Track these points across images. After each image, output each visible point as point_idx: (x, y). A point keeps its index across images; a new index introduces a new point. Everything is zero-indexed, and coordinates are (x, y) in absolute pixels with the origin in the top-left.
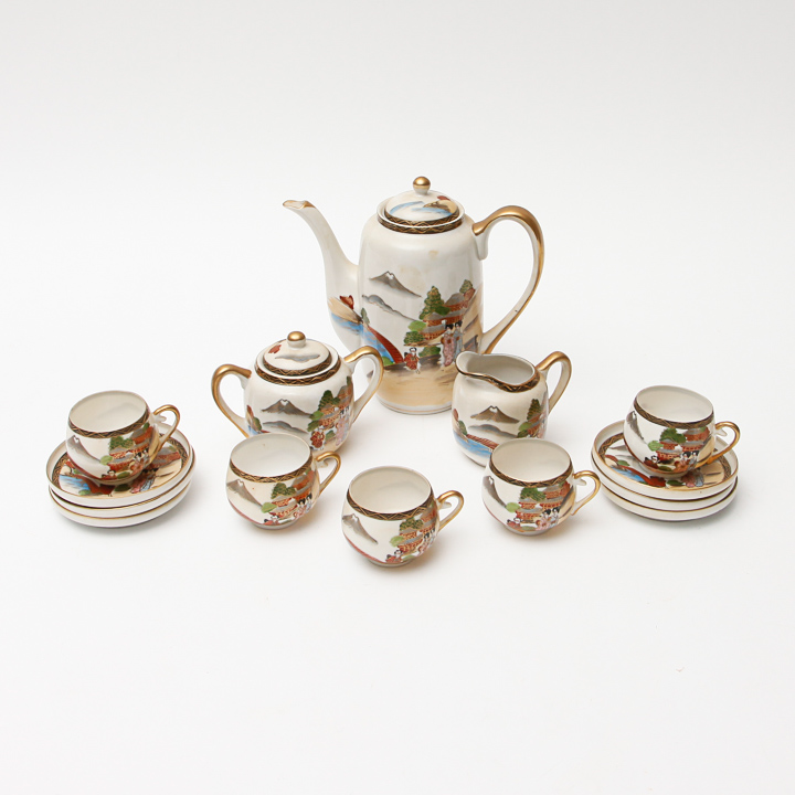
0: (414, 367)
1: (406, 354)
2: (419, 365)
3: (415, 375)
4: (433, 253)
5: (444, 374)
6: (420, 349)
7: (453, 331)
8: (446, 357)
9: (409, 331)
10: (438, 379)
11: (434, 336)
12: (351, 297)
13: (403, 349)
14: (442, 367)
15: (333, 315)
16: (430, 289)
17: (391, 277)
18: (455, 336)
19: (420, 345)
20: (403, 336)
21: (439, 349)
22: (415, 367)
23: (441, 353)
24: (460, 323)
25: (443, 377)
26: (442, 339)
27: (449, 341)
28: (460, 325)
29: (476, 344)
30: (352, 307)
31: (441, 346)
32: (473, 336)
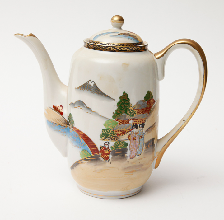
0: (106, 158)
1: (101, 147)
2: (111, 156)
3: (107, 164)
4: (125, 66)
5: (129, 165)
6: (112, 143)
7: (137, 130)
8: (131, 151)
9: (104, 128)
10: (125, 169)
11: (123, 133)
12: (61, 106)
13: (99, 143)
14: (128, 159)
15: (48, 121)
16: (122, 94)
17: (92, 84)
18: (140, 134)
19: (112, 140)
20: (100, 132)
21: (126, 144)
22: (108, 158)
23: (128, 147)
24: (143, 125)
25: (128, 168)
26: (129, 136)
27: (134, 139)
28: (143, 127)
29: (153, 145)
30: (62, 114)
31: (128, 142)
32: (151, 138)
